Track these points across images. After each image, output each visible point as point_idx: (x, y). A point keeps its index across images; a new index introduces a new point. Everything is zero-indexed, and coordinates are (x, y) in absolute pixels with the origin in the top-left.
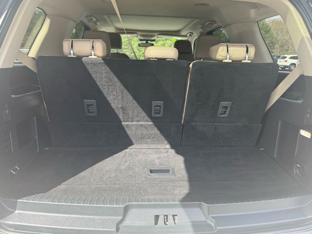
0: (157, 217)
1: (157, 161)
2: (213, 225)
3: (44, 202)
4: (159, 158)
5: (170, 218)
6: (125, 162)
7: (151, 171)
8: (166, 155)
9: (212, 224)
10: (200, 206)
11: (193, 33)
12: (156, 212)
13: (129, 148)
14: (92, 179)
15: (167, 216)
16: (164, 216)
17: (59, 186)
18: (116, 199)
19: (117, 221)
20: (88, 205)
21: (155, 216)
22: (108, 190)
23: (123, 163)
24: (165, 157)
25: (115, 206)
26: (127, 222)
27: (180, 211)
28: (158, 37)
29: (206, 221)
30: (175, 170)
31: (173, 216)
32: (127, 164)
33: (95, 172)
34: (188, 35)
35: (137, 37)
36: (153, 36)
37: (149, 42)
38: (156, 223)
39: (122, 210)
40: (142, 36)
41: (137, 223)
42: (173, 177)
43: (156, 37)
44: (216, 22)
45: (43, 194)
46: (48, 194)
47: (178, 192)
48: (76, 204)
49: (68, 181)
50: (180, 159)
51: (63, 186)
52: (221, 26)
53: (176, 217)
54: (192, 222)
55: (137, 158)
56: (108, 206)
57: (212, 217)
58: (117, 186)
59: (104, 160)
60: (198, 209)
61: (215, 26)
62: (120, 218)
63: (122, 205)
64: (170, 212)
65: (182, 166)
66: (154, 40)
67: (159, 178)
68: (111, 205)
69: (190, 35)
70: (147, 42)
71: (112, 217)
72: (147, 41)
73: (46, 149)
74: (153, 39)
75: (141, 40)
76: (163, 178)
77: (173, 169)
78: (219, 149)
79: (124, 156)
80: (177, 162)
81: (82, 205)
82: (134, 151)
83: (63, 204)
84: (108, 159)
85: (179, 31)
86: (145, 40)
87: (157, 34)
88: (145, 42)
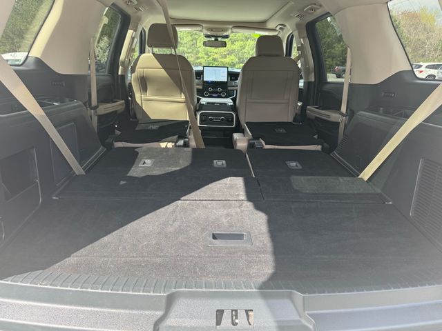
0: (220, 313)
1: (225, 221)
2: (311, 327)
3: (39, 286)
4: (227, 215)
5: (242, 314)
6: (174, 221)
7: (214, 237)
8: (238, 210)
9: (309, 325)
10: (290, 297)
11: (285, 26)
12: (218, 304)
13: (182, 198)
14: (120, 248)
15: (236, 311)
16: (232, 311)
17: (67, 259)
18: (155, 281)
19: (156, 319)
20: (109, 291)
21: (218, 311)
22: (143, 267)
23: (171, 223)
24: (237, 213)
25: (152, 294)
26: (171, 321)
27: (258, 305)
28: (232, 32)
29: (299, 321)
30: (252, 235)
31: (247, 311)
32: (177, 224)
33: (126, 236)
34: (277, 29)
35: (201, 31)
36: (226, 30)
37: (220, 39)
38: (218, 323)
39: (164, 301)
40: (208, 29)
41: (188, 323)
42: (249, 246)
43: (230, 31)
44: (321, 6)
45: (41, 271)
46: (48, 272)
47: (255, 271)
48: (89, 290)
49: (82, 250)
50: (261, 218)
51: (73, 259)
52: (329, 13)
53: (250, 313)
54: (277, 321)
55: (194, 216)
56: (141, 293)
57: (309, 314)
58: (158, 260)
59: (141, 217)
60: (287, 302)
61: (319, 12)
62: (160, 313)
63: (164, 292)
64: (241, 305)
65: (264, 228)
66: (227, 37)
67: (226, 248)
68: (146, 292)
69: (280, 28)
70: (216, 40)
71: (147, 312)
72: (216, 37)
73: (55, 198)
74: (225, 34)
75: (207, 36)
76: (231, 247)
77: (249, 234)
78: (323, 201)
79: (174, 211)
80: (256, 222)
81: (100, 291)
82: (188, 205)
83: (69, 288)
84: (147, 216)
85: (264, 22)
86: (213, 36)
87: (231, 27)
88: (213, 39)
